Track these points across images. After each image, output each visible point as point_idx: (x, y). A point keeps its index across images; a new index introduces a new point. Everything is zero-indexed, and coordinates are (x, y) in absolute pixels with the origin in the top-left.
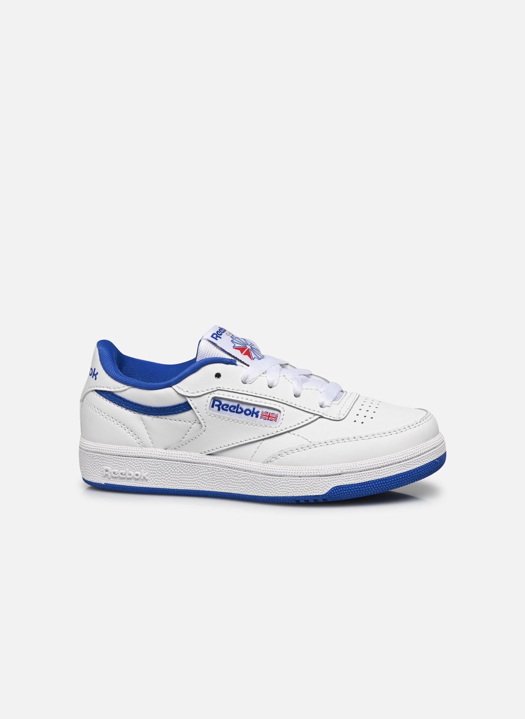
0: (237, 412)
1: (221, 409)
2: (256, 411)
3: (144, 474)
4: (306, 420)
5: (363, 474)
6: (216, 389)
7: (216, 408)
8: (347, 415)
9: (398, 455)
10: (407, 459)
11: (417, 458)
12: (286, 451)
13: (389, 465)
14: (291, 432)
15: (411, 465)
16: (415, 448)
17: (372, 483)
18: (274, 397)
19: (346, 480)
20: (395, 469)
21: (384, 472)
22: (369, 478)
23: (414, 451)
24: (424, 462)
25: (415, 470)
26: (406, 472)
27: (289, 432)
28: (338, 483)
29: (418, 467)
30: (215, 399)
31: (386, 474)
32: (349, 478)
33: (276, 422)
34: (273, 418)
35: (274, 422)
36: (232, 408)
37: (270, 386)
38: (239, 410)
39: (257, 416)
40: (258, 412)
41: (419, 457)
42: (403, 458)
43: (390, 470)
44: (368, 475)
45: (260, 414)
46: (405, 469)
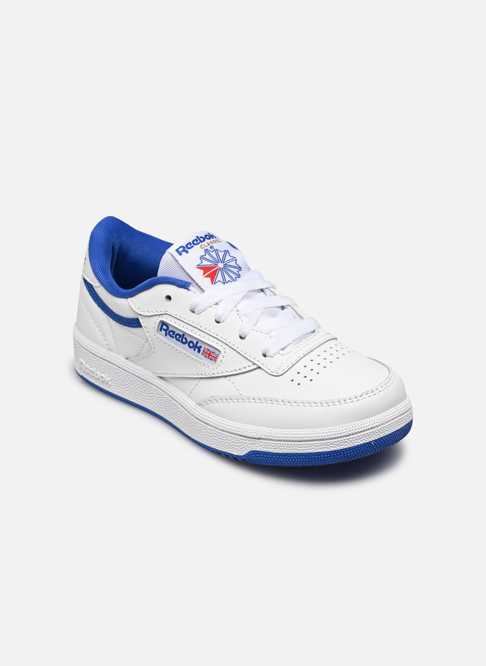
0: (182, 342)
1: (168, 334)
2: (198, 345)
3: (108, 379)
4: (244, 368)
5: (281, 445)
6: (164, 313)
7: (163, 332)
8: (287, 371)
9: (322, 431)
10: (331, 438)
11: (345, 438)
12: (216, 398)
13: (310, 441)
14: (228, 378)
15: (336, 445)
16: (344, 427)
17: (291, 456)
18: (217, 335)
19: (264, 446)
20: (317, 446)
21: (304, 447)
22: (288, 450)
23: (342, 430)
24: (354, 444)
25: (340, 451)
26: (329, 452)
27: (225, 376)
28: (256, 448)
29: (345, 448)
30: (163, 323)
31: (306, 450)
32: (267, 446)
33: (215, 362)
34: (212, 358)
35: (213, 362)
36: (178, 337)
37: (218, 320)
38: (184, 341)
39: (199, 351)
40: (201, 347)
41: (348, 437)
42: (327, 436)
43: (311, 446)
44: (287, 447)
45: (202, 349)
46: (328, 448)
